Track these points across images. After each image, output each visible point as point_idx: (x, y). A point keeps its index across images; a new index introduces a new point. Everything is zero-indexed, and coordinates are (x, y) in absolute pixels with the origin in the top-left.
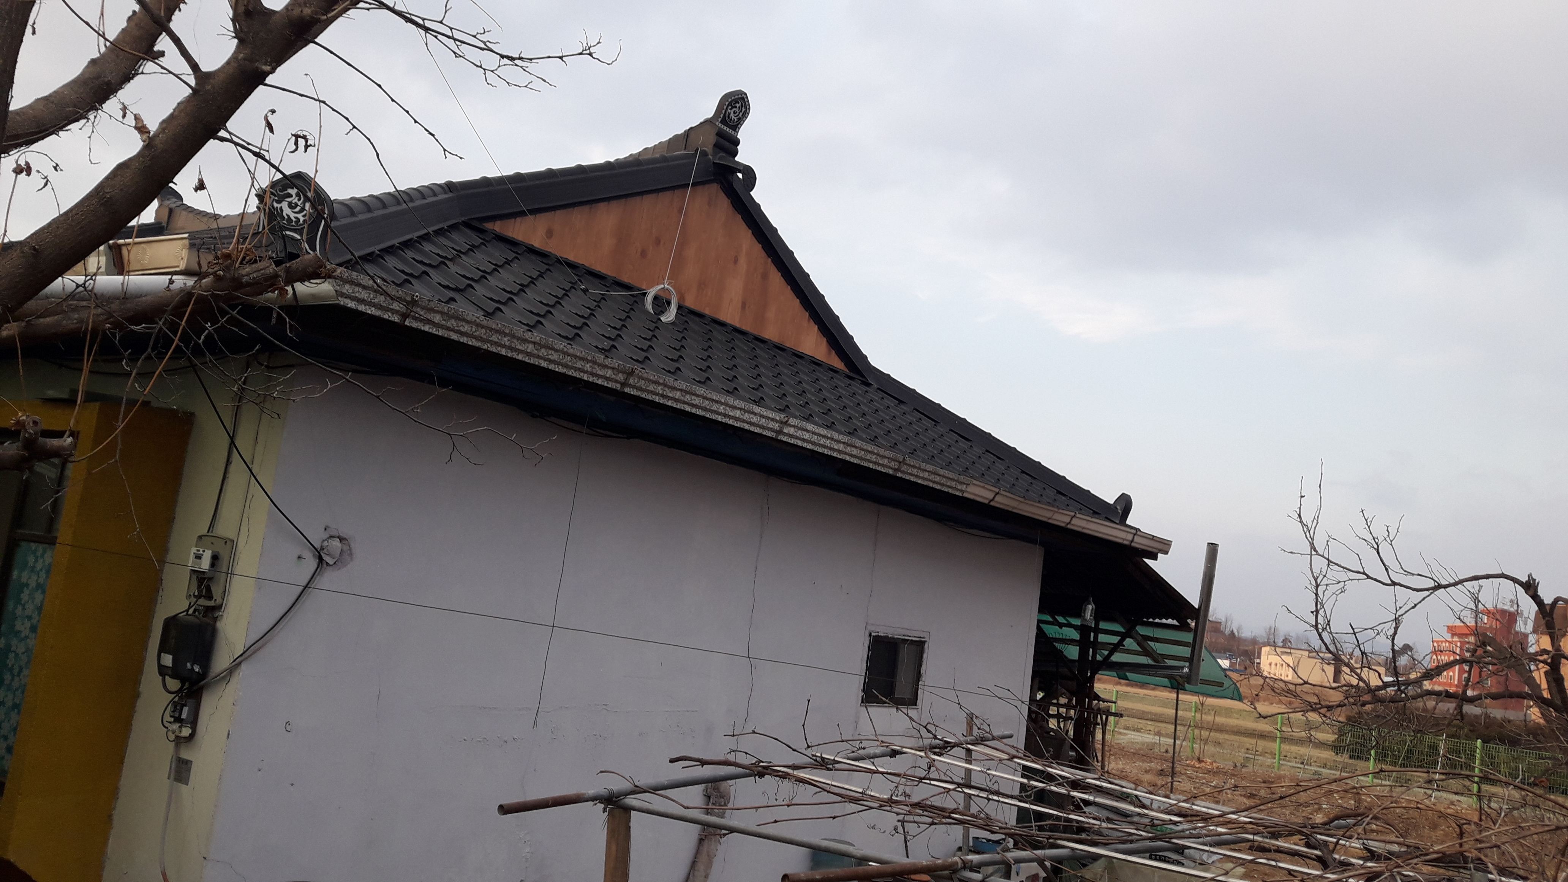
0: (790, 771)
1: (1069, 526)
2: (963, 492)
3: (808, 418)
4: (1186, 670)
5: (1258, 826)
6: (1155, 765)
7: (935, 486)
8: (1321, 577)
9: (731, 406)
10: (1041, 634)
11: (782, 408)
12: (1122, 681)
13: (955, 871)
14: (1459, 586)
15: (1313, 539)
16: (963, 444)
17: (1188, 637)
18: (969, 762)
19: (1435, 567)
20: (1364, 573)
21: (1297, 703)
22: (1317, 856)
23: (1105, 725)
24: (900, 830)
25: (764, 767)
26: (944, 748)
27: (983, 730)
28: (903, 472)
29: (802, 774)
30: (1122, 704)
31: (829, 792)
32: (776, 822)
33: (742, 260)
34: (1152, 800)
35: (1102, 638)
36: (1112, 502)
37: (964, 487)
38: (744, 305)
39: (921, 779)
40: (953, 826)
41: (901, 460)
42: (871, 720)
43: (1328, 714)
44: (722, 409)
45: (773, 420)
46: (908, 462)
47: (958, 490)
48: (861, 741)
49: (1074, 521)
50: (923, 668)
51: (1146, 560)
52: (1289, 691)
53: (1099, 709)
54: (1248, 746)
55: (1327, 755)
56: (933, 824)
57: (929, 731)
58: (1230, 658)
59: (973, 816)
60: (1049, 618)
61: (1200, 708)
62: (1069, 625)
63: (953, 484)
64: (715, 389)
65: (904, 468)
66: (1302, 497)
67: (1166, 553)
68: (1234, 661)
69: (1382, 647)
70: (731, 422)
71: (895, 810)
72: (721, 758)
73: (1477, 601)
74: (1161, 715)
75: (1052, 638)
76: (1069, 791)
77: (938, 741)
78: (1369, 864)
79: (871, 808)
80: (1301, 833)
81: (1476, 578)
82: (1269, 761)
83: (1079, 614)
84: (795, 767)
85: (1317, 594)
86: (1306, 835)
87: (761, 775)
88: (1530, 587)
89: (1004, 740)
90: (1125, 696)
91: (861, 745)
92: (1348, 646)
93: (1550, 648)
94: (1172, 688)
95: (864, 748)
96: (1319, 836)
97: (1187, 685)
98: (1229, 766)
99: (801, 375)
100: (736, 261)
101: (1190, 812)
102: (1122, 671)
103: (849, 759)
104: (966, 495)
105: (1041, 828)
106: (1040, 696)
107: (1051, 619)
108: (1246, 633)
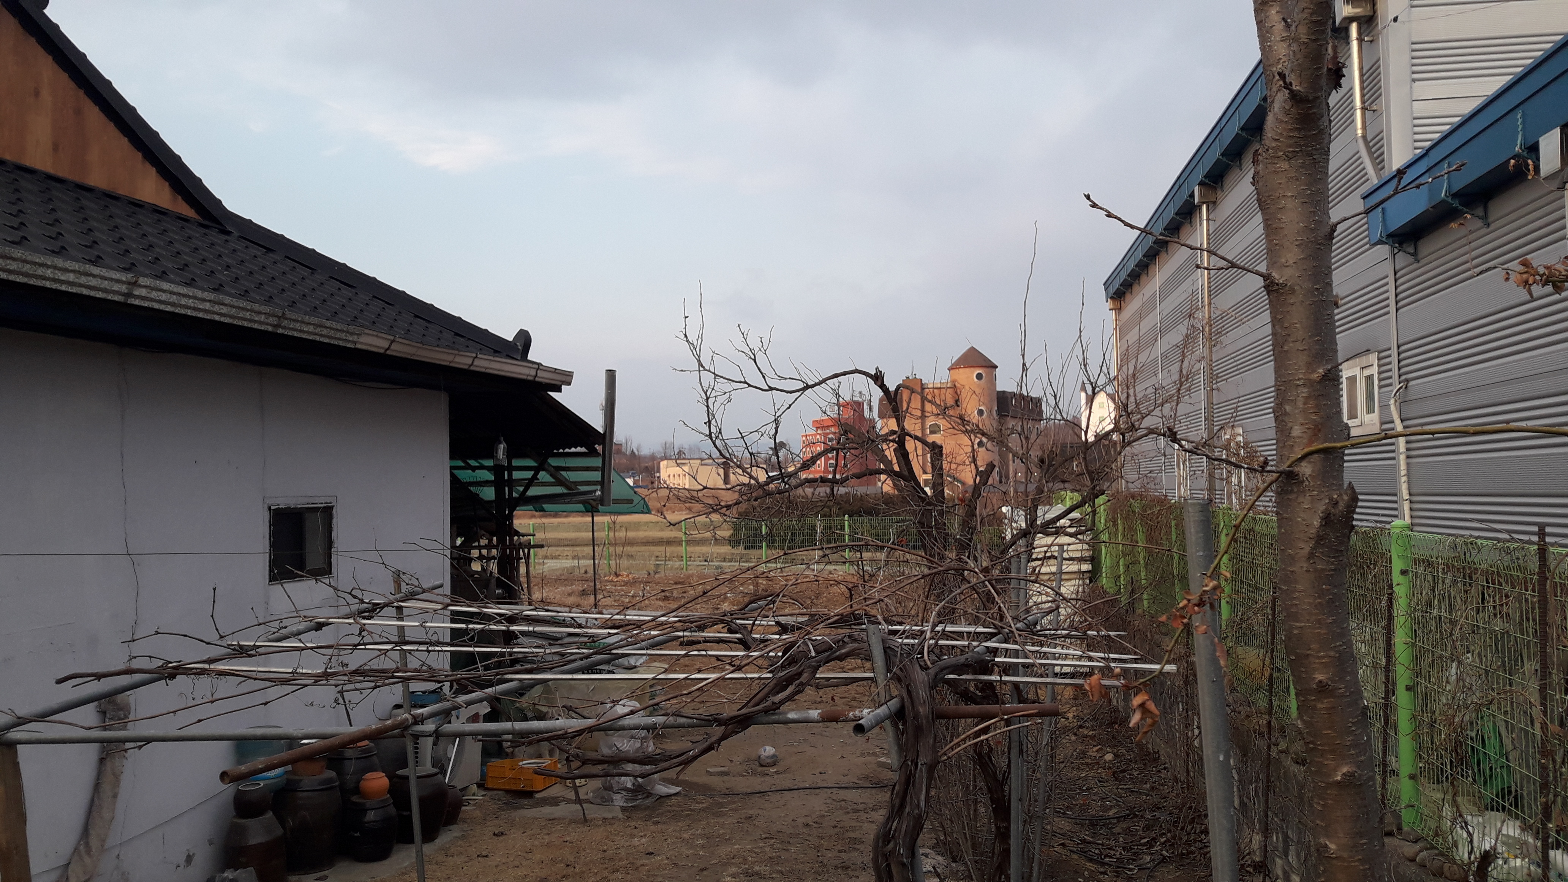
0: (207, 666)
1: (472, 368)
2: (355, 343)
3: (163, 276)
4: (598, 493)
5: (686, 623)
6: (578, 587)
7: (322, 340)
8: (710, 390)
9: (60, 269)
10: (454, 480)
11: (127, 266)
12: (537, 513)
13: (406, 728)
14: (823, 385)
15: (699, 357)
16: (347, 292)
17: (597, 462)
18: (401, 619)
19: (802, 371)
20: (745, 382)
21: (698, 507)
22: (738, 639)
23: (527, 558)
24: (341, 701)
25: (173, 668)
26: (373, 610)
27: (412, 584)
28: (285, 328)
29: (220, 666)
30: (540, 536)
31: (255, 679)
32: (199, 721)
33: (45, 94)
34: (587, 618)
35: (516, 475)
36: (511, 339)
37: (355, 338)
38: (56, 148)
39: (356, 645)
40: (396, 685)
41: (280, 315)
42: (289, 597)
43: (728, 513)
44: (49, 273)
45: (118, 281)
46: (288, 316)
47: (349, 341)
48: (281, 620)
49: (477, 362)
50: (334, 534)
51: (551, 393)
52: (693, 498)
53: (520, 544)
54: (657, 554)
55: (726, 549)
56: (376, 687)
57: (355, 597)
58: (633, 476)
59: (415, 670)
60: (461, 464)
61: (613, 527)
62: (482, 467)
63: (343, 336)
64: (36, 250)
65: (285, 323)
66: (686, 317)
67: (569, 384)
68: (637, 478)
69: (764, 445)
70: (64, 288)
71: (332, 682)
72: (121, 667)
73: (838, 395)
74: (576, 539)
75: (467, 483)
76: (508, 627)
77: (365, 605)
78: (784, 637)
79: (306, 686)
80: (722, 621)
81: (836, 376)
82: (677, 564)
83: (491, 455)
84: (211, 661)
85: (708, 406)
86: (728, 623)
87: (172, 677)
88: (878, 378)
89: (435, 591)
90: (543, 527)
91: (281, 625)
92: (738, 450)
93: (896, 429)
94: (587, 511)
95: (286, 627)
96: (738, 621)
97: (600, 508)
98: (643, 575)
99: (145, 227)
100: (37, 94)
101: (623, 623)
102: (538, 503)
103: (270, 641)
104: (359, 346)
105: (487, 668)
106: (459, 541)
107: (462, 464)
108: (645, 451)
